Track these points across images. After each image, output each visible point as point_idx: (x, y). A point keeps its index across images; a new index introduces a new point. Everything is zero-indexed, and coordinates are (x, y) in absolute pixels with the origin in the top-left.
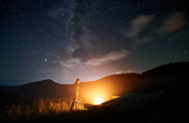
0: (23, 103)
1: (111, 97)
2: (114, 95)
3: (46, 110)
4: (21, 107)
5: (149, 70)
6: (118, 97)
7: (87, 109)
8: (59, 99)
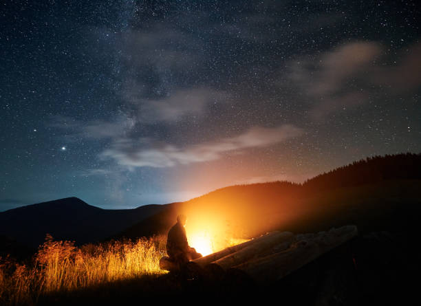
0: (8, 256)
1: (227, 241)
2: (235, 237)
3: (65, 272)
4: (3, 265)
5: (322, 174)
6: (246, 241)
7: (167, 272)
8: (98, 245)
